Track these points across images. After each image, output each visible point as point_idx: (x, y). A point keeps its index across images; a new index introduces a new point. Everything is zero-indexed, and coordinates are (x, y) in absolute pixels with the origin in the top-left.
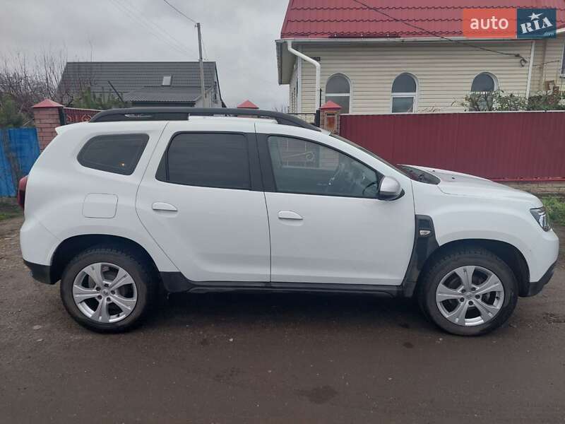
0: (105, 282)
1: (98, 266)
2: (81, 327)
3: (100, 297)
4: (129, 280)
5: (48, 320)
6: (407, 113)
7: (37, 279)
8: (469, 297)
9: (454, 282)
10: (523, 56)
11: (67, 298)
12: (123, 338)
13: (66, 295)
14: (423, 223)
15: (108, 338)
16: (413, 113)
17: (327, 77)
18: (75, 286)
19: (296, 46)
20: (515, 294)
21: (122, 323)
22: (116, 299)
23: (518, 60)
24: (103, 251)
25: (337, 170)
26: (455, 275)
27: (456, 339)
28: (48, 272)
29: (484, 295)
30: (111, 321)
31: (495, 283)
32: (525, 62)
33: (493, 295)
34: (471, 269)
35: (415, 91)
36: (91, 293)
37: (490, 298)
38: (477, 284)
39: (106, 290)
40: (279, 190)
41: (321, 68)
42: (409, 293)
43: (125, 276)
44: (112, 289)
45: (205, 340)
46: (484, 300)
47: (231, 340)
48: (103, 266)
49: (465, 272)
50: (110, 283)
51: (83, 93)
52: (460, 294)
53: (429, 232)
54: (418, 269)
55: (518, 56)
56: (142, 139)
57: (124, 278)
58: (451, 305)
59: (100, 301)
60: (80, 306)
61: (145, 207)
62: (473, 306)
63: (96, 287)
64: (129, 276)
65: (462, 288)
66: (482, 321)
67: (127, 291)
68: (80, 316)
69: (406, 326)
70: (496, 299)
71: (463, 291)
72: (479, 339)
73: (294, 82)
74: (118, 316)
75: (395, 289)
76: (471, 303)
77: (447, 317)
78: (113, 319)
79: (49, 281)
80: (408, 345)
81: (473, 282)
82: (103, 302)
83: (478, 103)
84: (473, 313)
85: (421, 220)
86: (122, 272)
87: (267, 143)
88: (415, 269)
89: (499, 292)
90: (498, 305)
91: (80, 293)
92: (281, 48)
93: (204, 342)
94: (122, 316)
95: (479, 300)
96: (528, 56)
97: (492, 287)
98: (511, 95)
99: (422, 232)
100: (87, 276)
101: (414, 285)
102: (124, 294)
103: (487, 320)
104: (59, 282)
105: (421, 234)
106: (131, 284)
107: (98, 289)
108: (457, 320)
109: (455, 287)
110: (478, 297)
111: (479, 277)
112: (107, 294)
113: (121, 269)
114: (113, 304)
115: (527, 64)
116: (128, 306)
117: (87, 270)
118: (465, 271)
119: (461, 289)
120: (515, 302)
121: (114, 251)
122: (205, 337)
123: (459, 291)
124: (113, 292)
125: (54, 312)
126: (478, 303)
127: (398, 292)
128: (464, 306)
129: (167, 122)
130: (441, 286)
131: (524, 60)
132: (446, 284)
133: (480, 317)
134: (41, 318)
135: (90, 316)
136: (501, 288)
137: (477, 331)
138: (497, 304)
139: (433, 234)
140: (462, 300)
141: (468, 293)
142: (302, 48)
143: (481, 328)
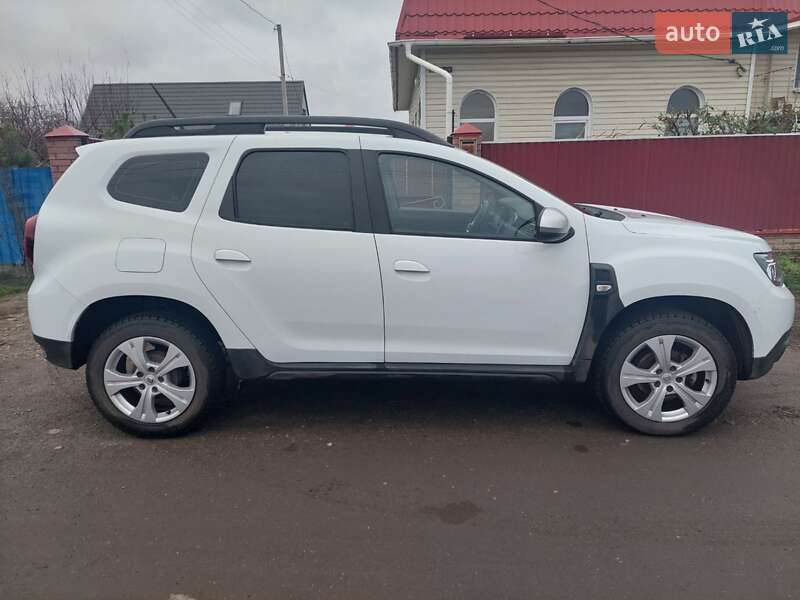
0: (149, 365)
1: (139, 341)
2: (117, 430)
3: (142, 386)
4: (183, 361)
5: (69, 422)
6: (576, 140)
7: (53, 363)
8: (667, 380)
9: (646, 359)
10: (741, 62)
11: (95, 387)
12: (177, 444)
13: (95, 383)
14: (602, 274)
15: (154, 445)
16: (585, 139)
17: (462, 96)
18: (106, 370)
19: (417, 51)
20: (732, 375)
21: (175, 423)
22: (166, 389)
23: (734, 68)
24: (146, 320)
25: (477, 211)
26: (647, 349)
27: (651, 441)
28: (68, 350)
29: (689, 377)
30: (158, 420)
31: (704, 360)
32: (744, 70)
33: (701, 377)
34: (669, 340)
35: (587, 115)
36: (130, 381)
37: (696, 382)
38: (679, 361)
39: (151, 376)
40: (396, 230)
41: (454, 82)
42: (582, 377)
43: (177, 356)
44: (158, 375)
45: (293, 445)
46: (688, 384)
47: (330, 444)
48: (146, 342)
49: (661, 345)
50: (156, 366)
51: (116, 122)
52: (654, 376)
53: (609, 287)
54: (594, 340)
55: (732, 62)
56: (200, 161)
57: (176, 358)
58: (641, 392)
59: (143, 392)
60: (114, 399)
61: (204, 256)
62: (672, 392)
63: (137, 371)
64: (183, 356)
65: (657, 367)
66: (687, 414)
67: (180, 377)
68: (115, 414)
69: (577, 425)
70: (705, 383)
71: (659, 371)
72: (682, 440)
73: (415, 107)
74: (169, 413)
75: (562, 371)
76: (670, 389)
77: (636, 408)
78: (162, 418)
79: (70, 366)
80: (581, 449)
81: (673, 359)
82: (148, 393)
83: (677, 124)
84: (672, 403)
85: (597, 270)
86: (173, 349)
87: (377, 163)
88: (590, 339)
89: (710, 372)
90: (708, 391)
91: (113, 381)
92: (397, 56)
93: (292, 448)
94: (175, 413)
95: (682, 384)
96: (748, 62)
97: (699, 365)
98: (724, 114)
99: (599, 288)
100: (125, 356)
101: (589, 363)
102: (176, 381)
103: (693, 413)
104: (84, 367)
105: (598, 289)
106: (187, 367)
107: (140, 374)
108: (650, 414)
109: (648, 366)
110: (679, 379)
111: (682, 352)
112: (152, 382)
113: (172, 347)
114: (161, 395)
115: (747, 73)
116: (183, 398)
117: (124, 347)
118: (661, 342)
119: (655, 369)
120: (733, 387)
121: (162, 321)
122: (293, 441)
123: (653, 371)
124: (161, 379)
125: (77, 412)
126: (680, 389)
127: (566, 374)
128: (660, 393)
129: (234, 136)
130: (627, 366)
131: (742, 69)
132: (634, 362)
133: (682, 410)
134: (60, 420)
135: (129, 413)
136: (713, 367)
137: (679, 428)
138: (708, 388)
139: (615, 289)
140: (657, 384)
141: (666, 375)
142: (426, 54)
143: (684, 425)
